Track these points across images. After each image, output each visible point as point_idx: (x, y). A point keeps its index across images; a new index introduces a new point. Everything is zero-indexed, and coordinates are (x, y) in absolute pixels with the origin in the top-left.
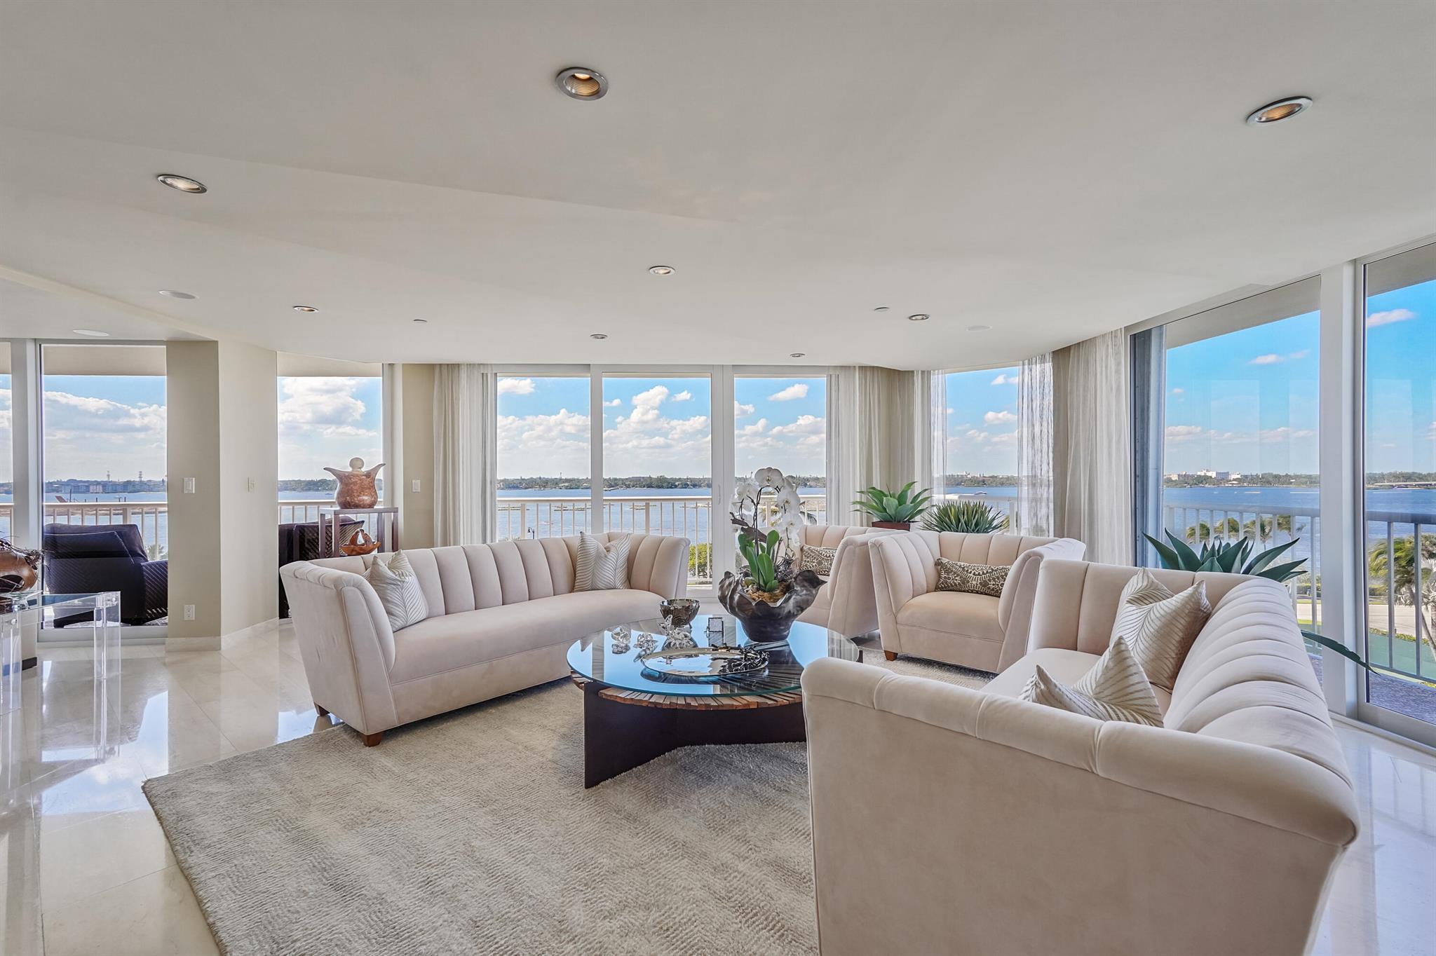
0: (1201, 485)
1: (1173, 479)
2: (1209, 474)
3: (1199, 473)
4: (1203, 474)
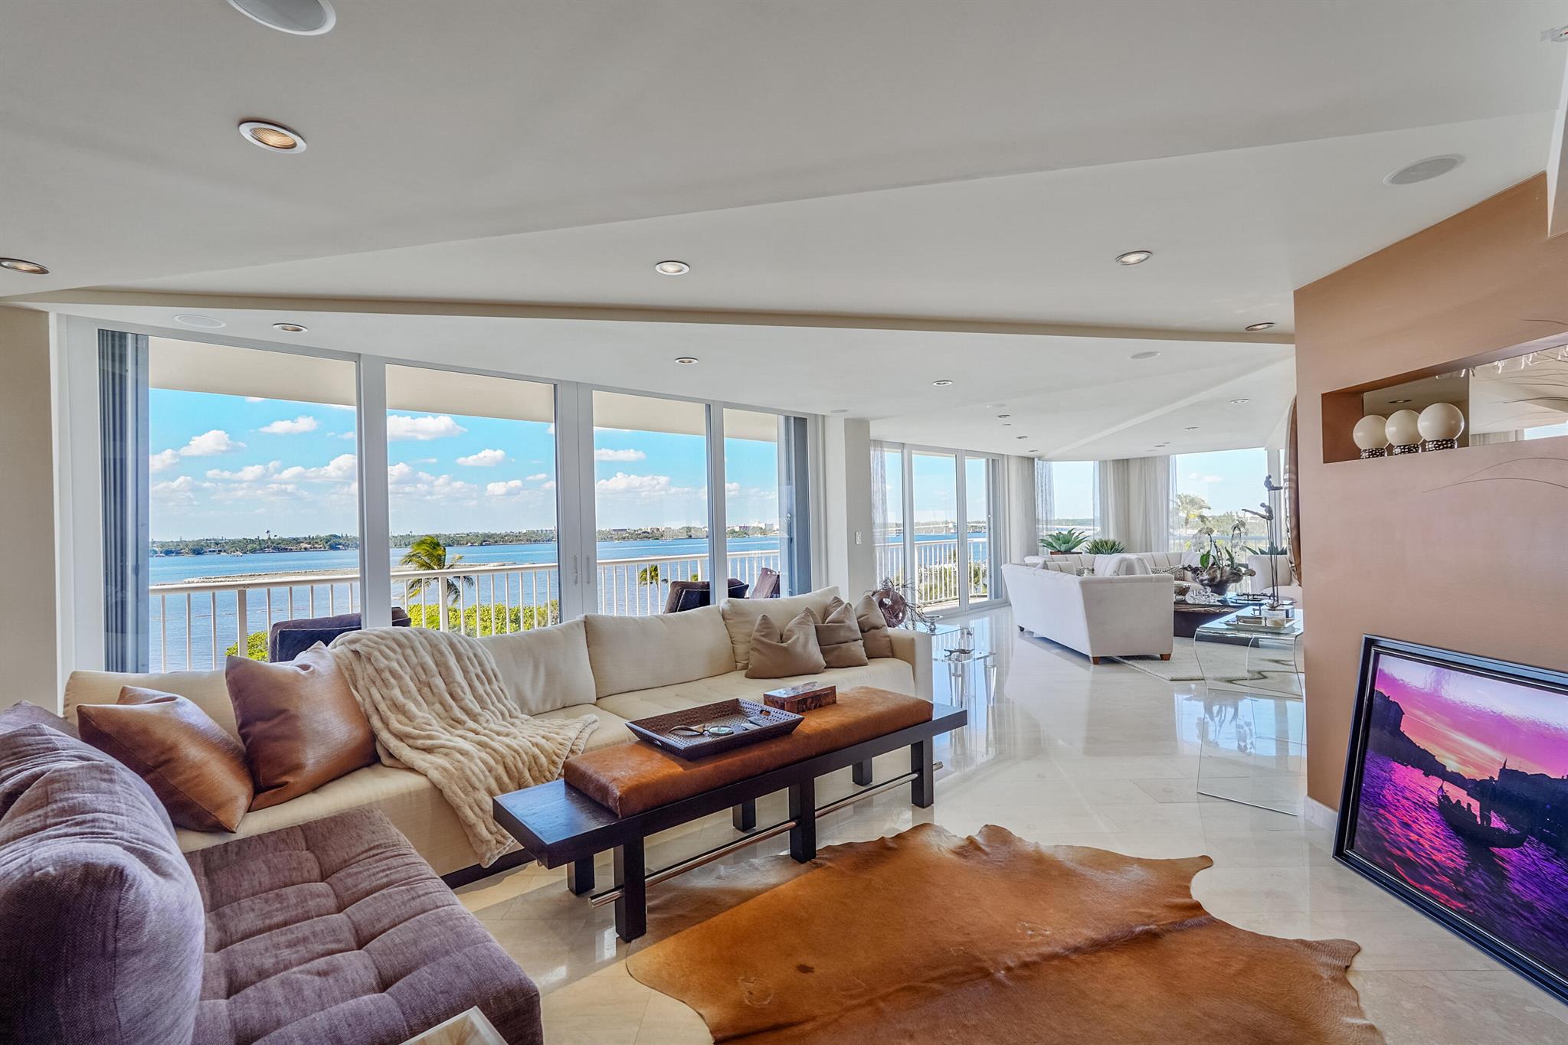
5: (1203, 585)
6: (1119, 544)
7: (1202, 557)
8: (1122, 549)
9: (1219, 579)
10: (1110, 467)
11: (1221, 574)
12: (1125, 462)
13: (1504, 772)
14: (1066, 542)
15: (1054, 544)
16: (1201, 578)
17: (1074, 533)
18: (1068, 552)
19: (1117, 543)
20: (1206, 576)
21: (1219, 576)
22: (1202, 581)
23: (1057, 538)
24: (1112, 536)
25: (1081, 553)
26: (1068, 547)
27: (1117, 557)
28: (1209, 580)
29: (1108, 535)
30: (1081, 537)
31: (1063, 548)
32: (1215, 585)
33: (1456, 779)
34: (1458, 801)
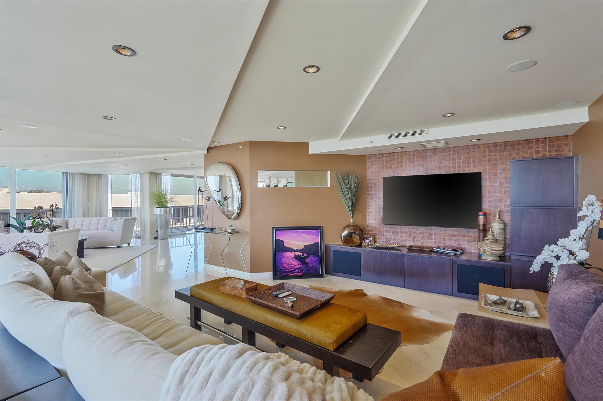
13: (305, 246)
33: (297, 251)
34: (298, 255)
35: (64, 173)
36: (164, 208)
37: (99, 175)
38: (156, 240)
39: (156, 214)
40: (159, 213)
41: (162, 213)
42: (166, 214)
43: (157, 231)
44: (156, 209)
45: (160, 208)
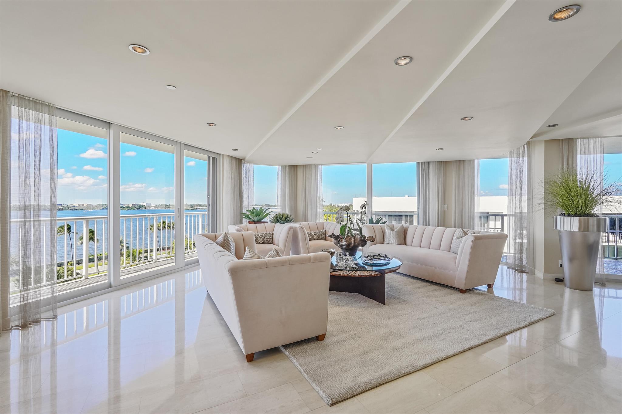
0: (141, 209)
1: (130, 206)
2: (144, 204)
3: (140, 204)
4: (141, 204)
5: (342, 249)
6: (290, 216)
7: (342, 227)
8: (292, 220)
9: (353, 244)
10: (287, 169)
11: (354, 240)
12: (295, 166)
14: (258, 215)
15: (250, 217)
16: (341, 243)
17: (264, 209)
18: (260, 221)
19: (289, 215)
20: (344, 243)
21: (353, 242)
22: (341, 246)
23: (252, 212)
24: (287, 212)
25: (267, 222)
26: (259, 219)
27: (288, 225)
28: (346, 245)
29: (285, 211)
30: (267, 212)
31: (256, 219)
32: (350, 249)
35: (419, 162)
36: (580, 216)
37: (460, 161)
38: (559, 286)
39: (558, 228)
40: (567, 228)
41: (576, 229)
42: (588, 231)
43: (561, 266)
44: (559, 218)
45: (569, 215)
